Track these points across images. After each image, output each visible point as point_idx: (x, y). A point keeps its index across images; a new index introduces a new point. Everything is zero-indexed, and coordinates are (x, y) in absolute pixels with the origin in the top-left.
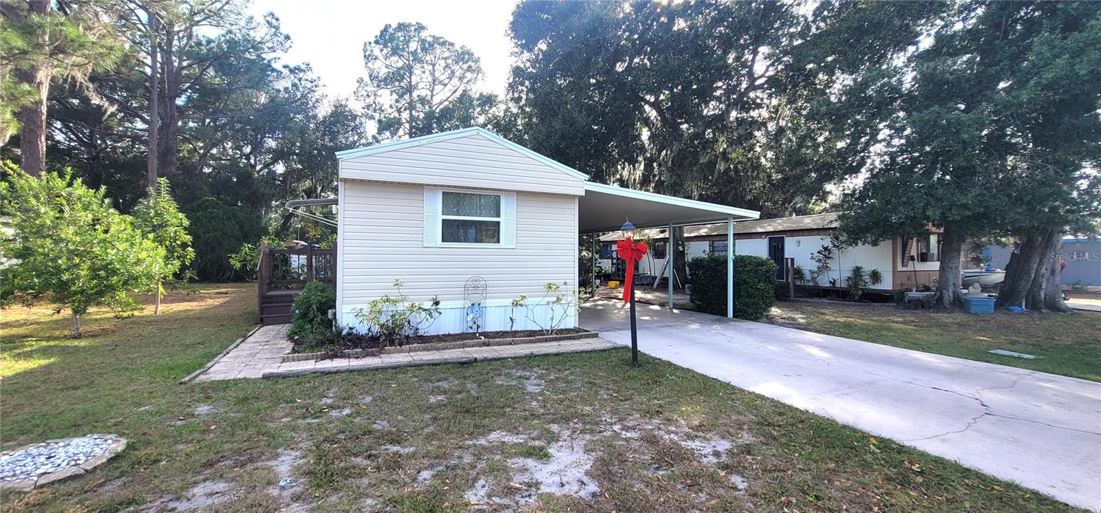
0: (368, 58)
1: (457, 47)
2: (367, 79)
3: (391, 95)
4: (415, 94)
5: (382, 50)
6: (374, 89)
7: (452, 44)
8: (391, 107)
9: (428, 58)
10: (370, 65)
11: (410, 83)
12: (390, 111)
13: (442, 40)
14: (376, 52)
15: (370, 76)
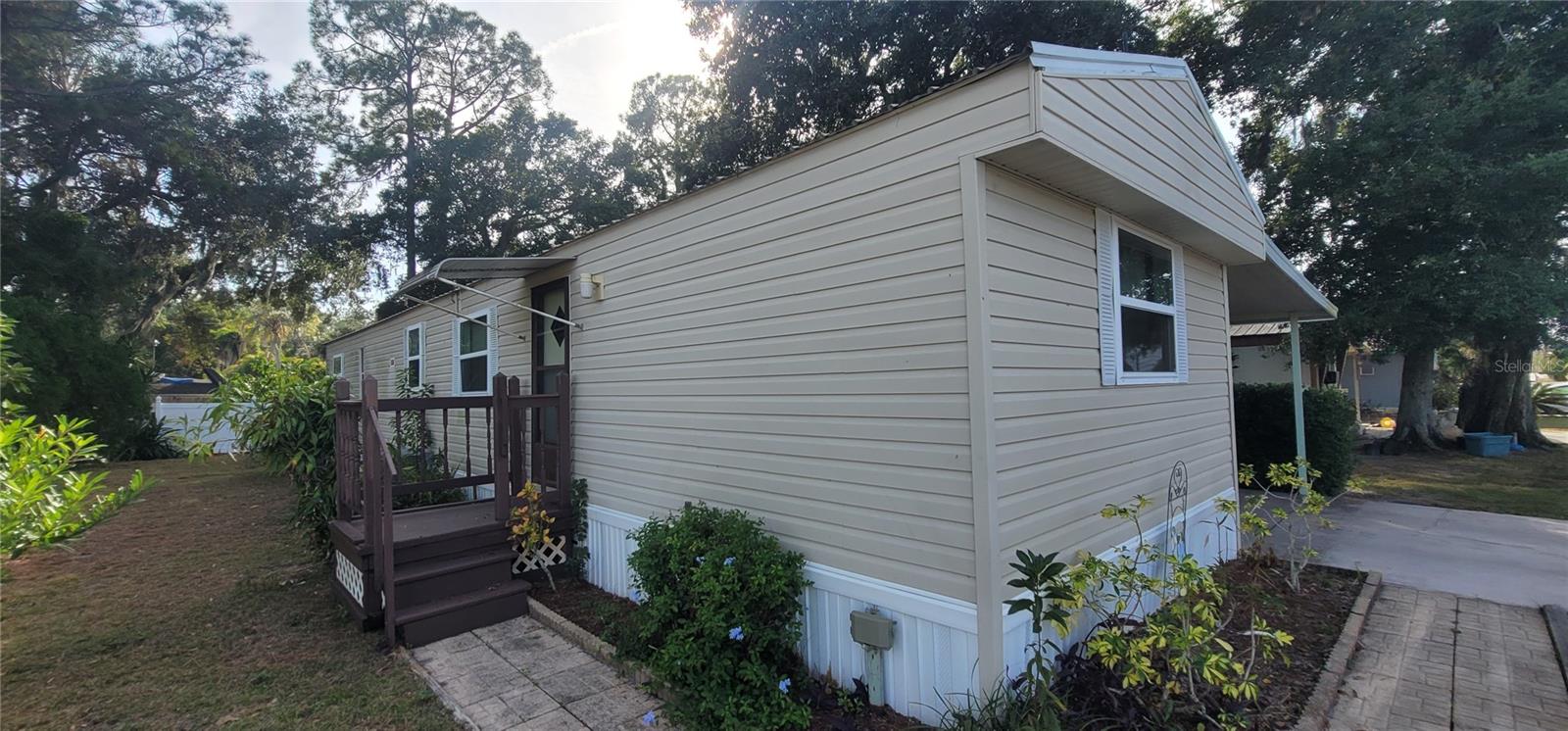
0: (322, 26)
1: (500, 37)
2: (317, 64)
3: (365, 103)
4: (417, 107)
5: (349, 18)
6: (331, 87)
7: (490, 28)
8: (364, 124)
9: (441, 49)
10: (323, 41)
11: (409, 84)
12: (362, 131)
13: (471, 18)
14: (340, 18)
15: (325, 63)
